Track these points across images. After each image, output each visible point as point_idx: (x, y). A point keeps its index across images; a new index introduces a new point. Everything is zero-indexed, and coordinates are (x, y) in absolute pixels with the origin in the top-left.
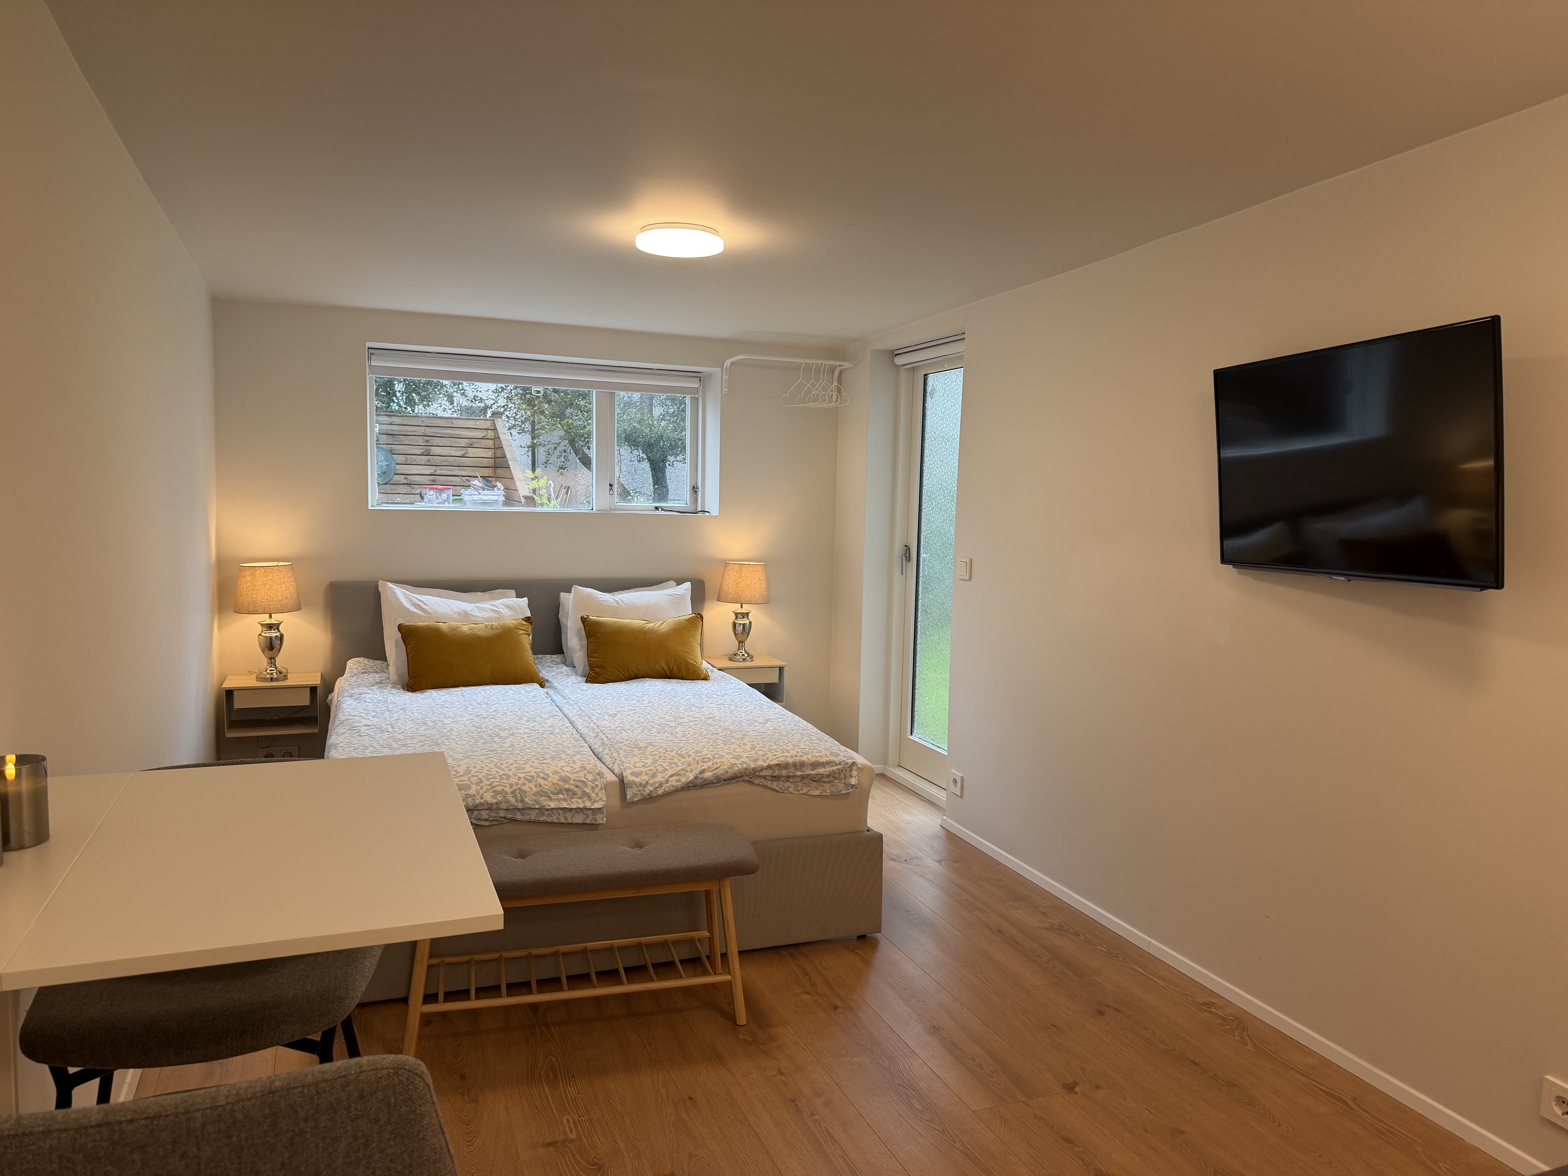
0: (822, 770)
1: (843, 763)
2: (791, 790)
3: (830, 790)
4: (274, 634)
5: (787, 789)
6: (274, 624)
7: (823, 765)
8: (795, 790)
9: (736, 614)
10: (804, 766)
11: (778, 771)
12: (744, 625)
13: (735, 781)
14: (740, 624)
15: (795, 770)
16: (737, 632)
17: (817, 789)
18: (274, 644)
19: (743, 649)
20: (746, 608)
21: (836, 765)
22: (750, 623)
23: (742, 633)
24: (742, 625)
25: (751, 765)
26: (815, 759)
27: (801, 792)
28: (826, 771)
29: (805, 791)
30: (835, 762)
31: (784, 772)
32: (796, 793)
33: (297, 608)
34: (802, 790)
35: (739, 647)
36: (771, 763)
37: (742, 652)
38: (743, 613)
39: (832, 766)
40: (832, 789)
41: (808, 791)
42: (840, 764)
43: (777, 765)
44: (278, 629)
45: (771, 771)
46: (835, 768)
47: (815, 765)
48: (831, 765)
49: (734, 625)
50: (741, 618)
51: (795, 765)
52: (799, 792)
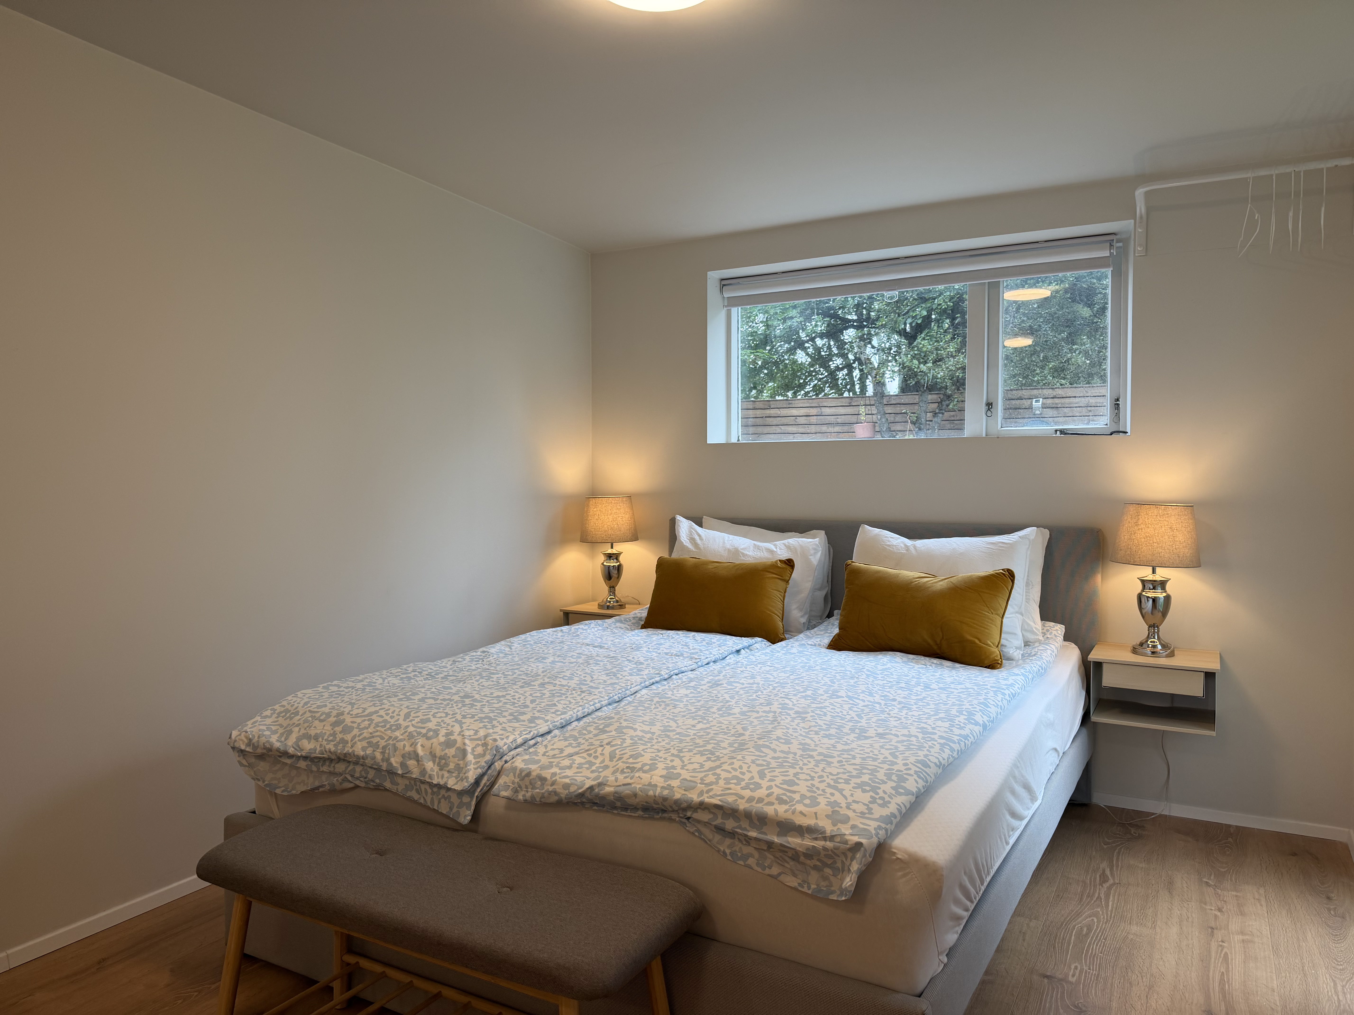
0: (794, 841)
1: (838, 839)
2: (751, 861)
3: (818, 885)
4: (613, 563)
5: (745, 857)
6: (613, 554)
7: (801, 830)
8: (758, 864)
9: (1143, 582)
10: (766, 824)
11: (722, 819)
12: (1154, 600)
13: (658, 817)
14: (1148, 597)
15: (750, 826)
16: (1144, 612)
17: (795, 875)
18: (612, 574)
19: (1156, 637)
20: (1161, 574)
21: (825, 839)
22: (1168, 598)
23: (1152, 613)
24: (1151, 601)
25: (676, 794)
26: (789, 816)
27: (767, 871)
28: (801, 845)
29: (775, 870)
30: (824, 832)
31: (730, 825)
32: (759, 870)
33: (634, 538)
34: (770, 867)
35: (1149, 633)
36: (707, 800)
37: (1154, 642)
38: (1155, 581)
39: (816, 839)
40: (823, 883)
41: (779, 874)
42: (832, 838)
43: (717, 807)
44: (617, 559)
45: (711, 816)
46: (819, 844)
47: (786, 827)
48: (815, 836)
49: (1140, 597)
50: (1150, 589)
51: (748, 815)
52: (764, 869)
